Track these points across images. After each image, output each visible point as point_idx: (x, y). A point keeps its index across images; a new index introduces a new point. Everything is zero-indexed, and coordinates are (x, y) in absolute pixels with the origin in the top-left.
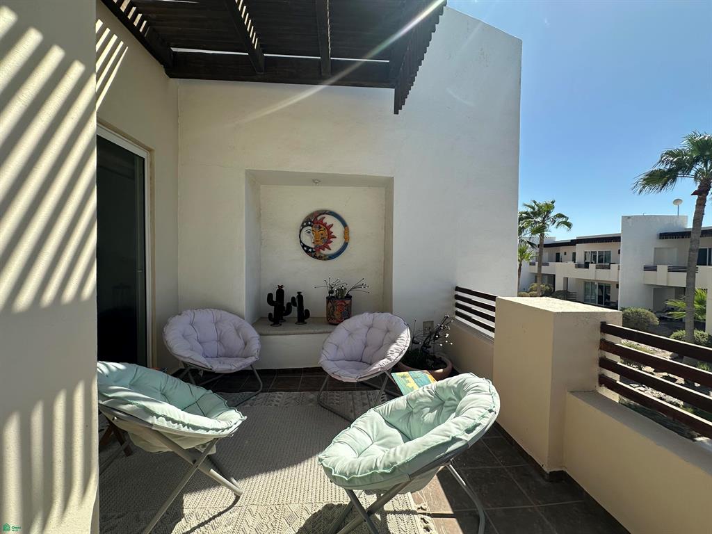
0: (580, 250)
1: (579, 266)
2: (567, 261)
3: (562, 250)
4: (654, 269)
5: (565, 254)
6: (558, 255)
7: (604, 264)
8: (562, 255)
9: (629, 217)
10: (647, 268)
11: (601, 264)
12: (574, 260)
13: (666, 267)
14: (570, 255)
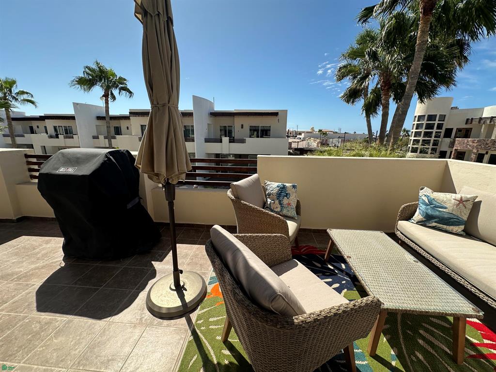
0: (50, 124)
1: (51, 137)
2: (40, 133)
3: (34, 124)
4: (97, 138)
5: (38, 127)
6: (31, 128)
7: (69, 135)
8: (35, 128)
9: (77, 104)
10: (94, 137)
11: (67, 135)
12: (47, 133)
13: (103, 136)
14: (42, 128)
